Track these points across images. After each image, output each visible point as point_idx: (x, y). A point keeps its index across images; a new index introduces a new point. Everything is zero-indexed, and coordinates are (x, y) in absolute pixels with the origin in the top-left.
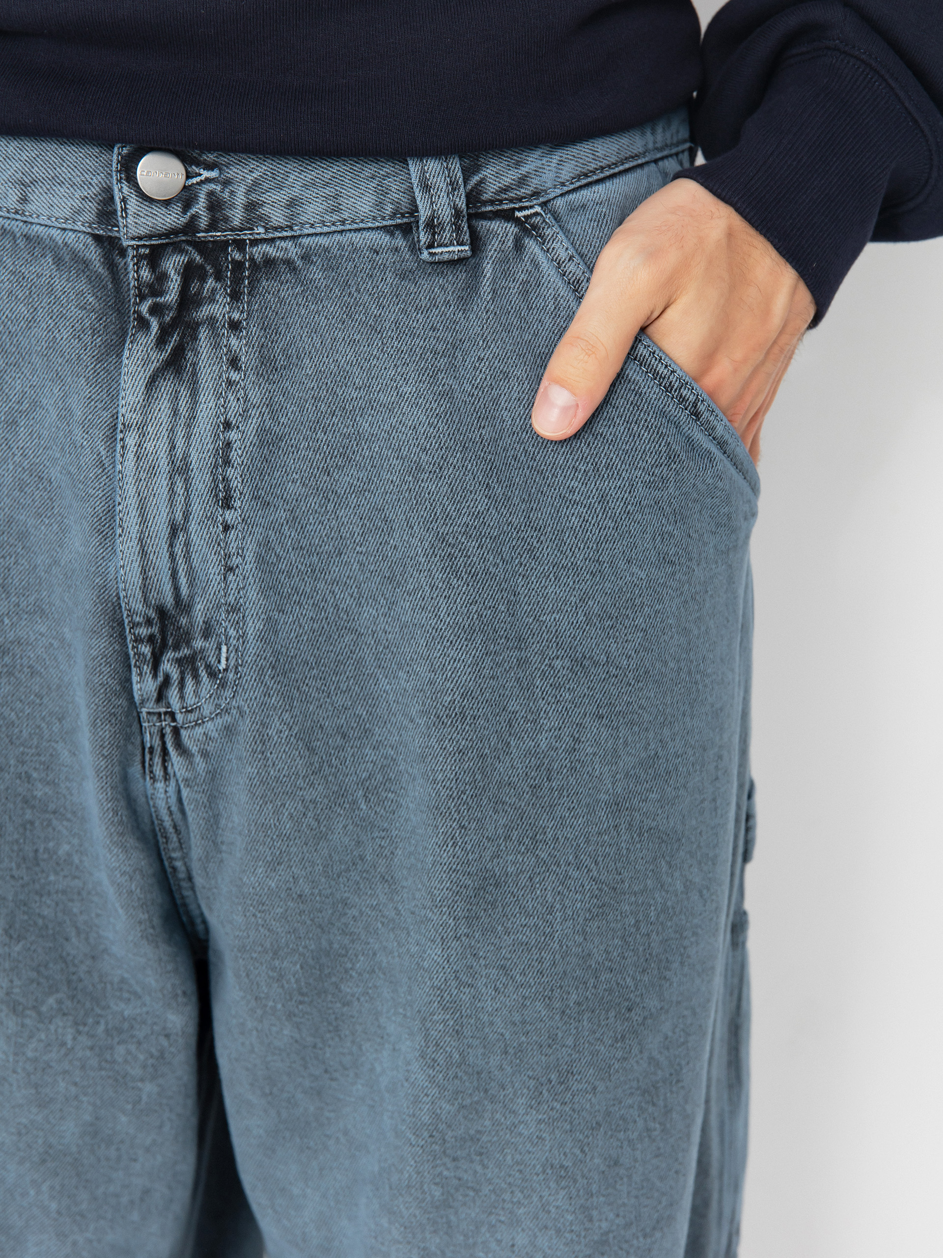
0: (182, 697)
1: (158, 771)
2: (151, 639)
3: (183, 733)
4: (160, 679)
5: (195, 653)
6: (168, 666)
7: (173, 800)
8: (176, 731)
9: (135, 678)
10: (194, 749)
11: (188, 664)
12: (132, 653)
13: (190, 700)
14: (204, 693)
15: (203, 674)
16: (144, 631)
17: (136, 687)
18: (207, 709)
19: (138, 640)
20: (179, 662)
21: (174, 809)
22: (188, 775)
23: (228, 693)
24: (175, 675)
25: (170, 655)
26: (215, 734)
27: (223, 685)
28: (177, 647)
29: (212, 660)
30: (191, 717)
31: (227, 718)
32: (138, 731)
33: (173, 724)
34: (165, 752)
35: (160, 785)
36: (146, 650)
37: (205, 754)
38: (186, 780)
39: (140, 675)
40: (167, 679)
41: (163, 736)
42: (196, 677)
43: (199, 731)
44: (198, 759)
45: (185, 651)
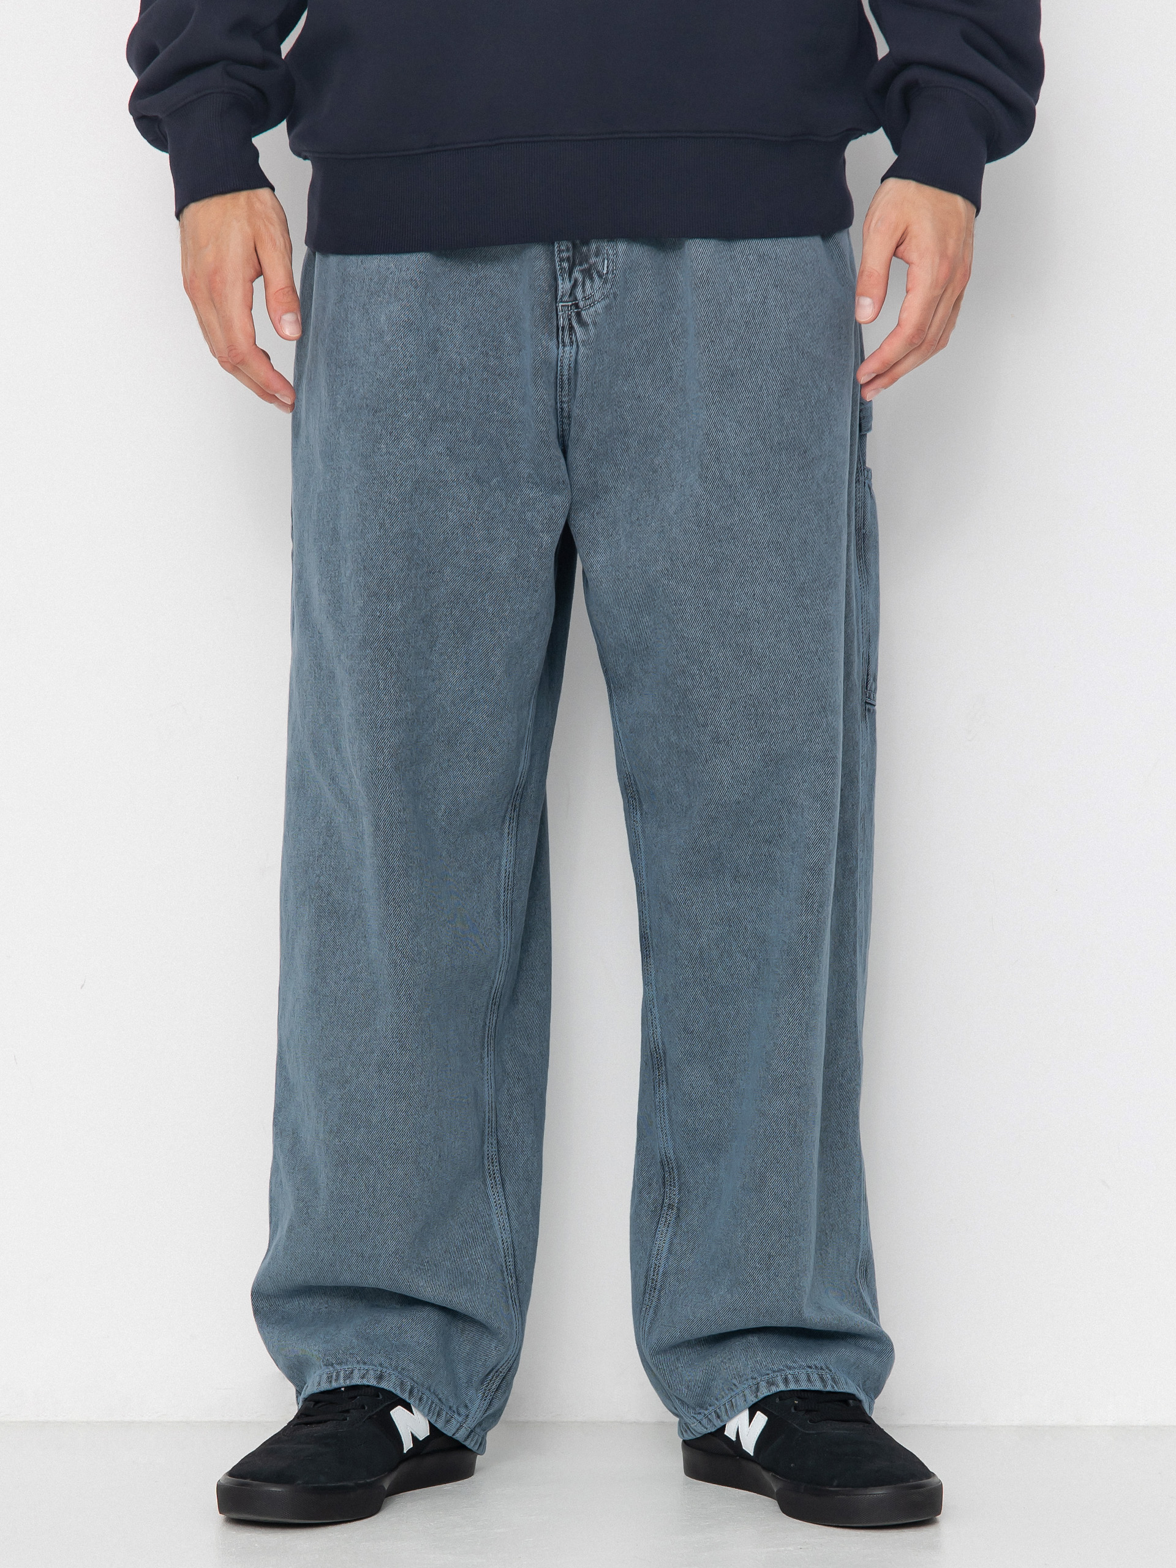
0: (584, 291)
1: (567, 340)
2: (568, 259)
3: (583, 313)
4: (572, 282)
5: (591, 265)
6: (577, 274)
7: (573, 359)
8: (578, 314)
9: (560, 282)
10: (589, 321)
11: (588, 273)
12: (558, 268)
13: (588, 291)
14: (596, 286)
15: (595, 276)
16: (565, 255)
17: (560, 286)
18: (597, 296)
19: (562, 260)
20: (582, 271)
21: (572, 365)
22: (585, 338)
23: (609, 286)
24: (580, 280)
25: (578, 268)
26: (600, 311)
27: (605, 282)
28: (581, 264)
29: (600, 268)
30: (588, 302)
31: (607, 301)
32: (555, 317)
33: (575, 310)
34: (571, 328)
35: (567, 349)
36: (565, 265)
37: (595, 324)
38: (583, 341)
39: (563, 280)
40: (576, 281)
41: (570, 320)
42: (592, 279)
43: (592, 309)
44: (591, 327)
45: (586, 266)
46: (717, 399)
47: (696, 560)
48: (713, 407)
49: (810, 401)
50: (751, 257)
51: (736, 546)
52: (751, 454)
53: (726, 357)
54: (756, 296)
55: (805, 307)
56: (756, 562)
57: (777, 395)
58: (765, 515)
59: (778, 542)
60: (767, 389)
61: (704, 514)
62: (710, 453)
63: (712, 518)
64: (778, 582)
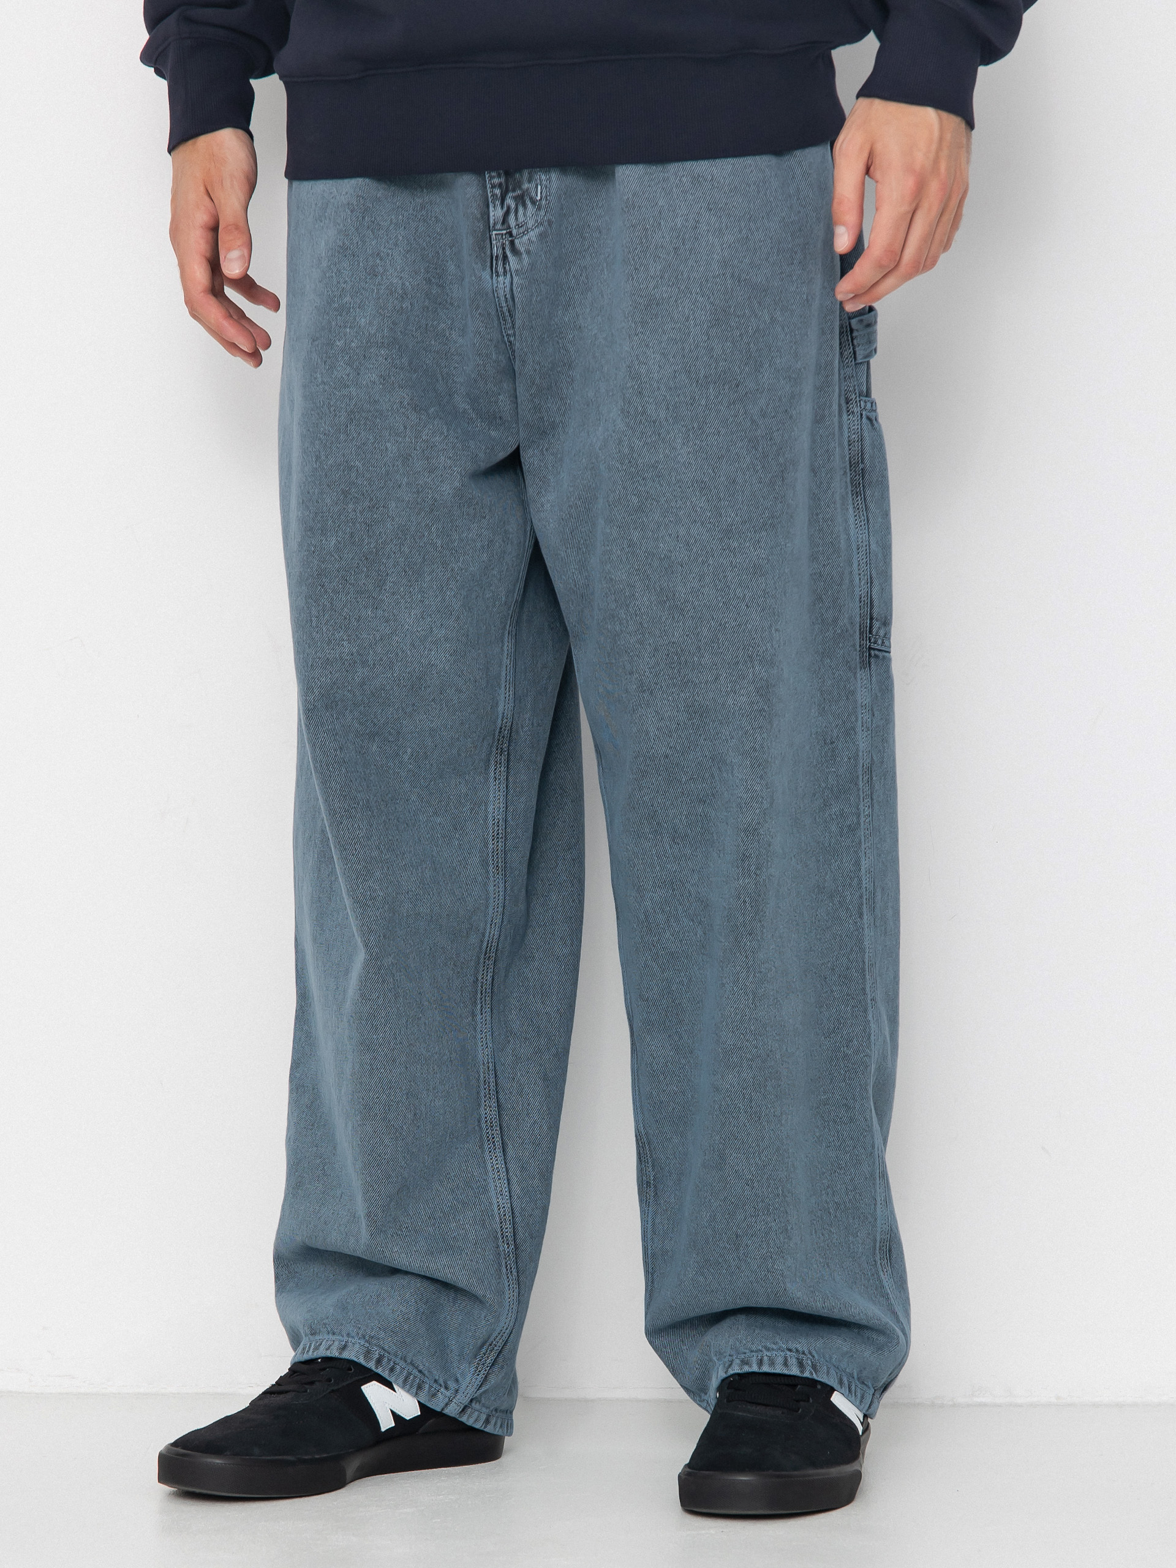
0: (517, 219)
1: (501, 270)
2: (500, 185)
3: (517, 242)
4: (505, 209)
5: (524, 192)
6: (510, 202)
7: (508, 289)
8: (512, 243)
9: (491, 209)
10: (522, 250)
11: (521, 200)
12: (490, 195)
13: (521, 218)
14: (529, 213)
15: (528, 203)
16: (496, 181)
17: (492, 214)
18: (530, 223)
19: (493, 186)
20: (515, 198)
21: (508, 296)
22: (518, 267)
23: (542, 213)
24: (513, 206)
25: (510, 194)
26: (534, 239)
27: (539, 209)
28: (514, 190)
29: (533, 194)
30: (521, 230)
31: (542, 228)
32: (488, 246)
33: (510, 239)
34: (505, 257)
35: (501, 278)
36: (498, 191)
37: (528, 252)
38: (517, 271)
39: (494, 207)
40: (509, 208)
41: (504, 249)
42: (524, 206)
43: (526, 238)
44: (524, 255)
45: (519, 192)
46: (639, 329)
47: (619, 499)
48: (636, 338)
49: (747, 332)
50: (684, 179)
51: (662, 486)
52: (676, 388)
53: (652, 285)
54: (687, 220)
55: (744, 232)
56: (679, 502)
57: (705, 326)
58: (689, 453)
59: (702, 482)
60: (695, 319)
61: (626, 451)
62: (633, 387)
63: (635, 455)
64: (702, 524)
